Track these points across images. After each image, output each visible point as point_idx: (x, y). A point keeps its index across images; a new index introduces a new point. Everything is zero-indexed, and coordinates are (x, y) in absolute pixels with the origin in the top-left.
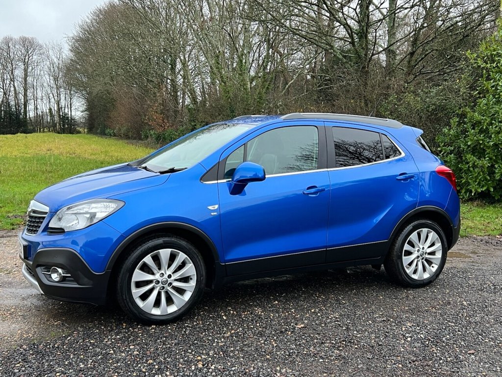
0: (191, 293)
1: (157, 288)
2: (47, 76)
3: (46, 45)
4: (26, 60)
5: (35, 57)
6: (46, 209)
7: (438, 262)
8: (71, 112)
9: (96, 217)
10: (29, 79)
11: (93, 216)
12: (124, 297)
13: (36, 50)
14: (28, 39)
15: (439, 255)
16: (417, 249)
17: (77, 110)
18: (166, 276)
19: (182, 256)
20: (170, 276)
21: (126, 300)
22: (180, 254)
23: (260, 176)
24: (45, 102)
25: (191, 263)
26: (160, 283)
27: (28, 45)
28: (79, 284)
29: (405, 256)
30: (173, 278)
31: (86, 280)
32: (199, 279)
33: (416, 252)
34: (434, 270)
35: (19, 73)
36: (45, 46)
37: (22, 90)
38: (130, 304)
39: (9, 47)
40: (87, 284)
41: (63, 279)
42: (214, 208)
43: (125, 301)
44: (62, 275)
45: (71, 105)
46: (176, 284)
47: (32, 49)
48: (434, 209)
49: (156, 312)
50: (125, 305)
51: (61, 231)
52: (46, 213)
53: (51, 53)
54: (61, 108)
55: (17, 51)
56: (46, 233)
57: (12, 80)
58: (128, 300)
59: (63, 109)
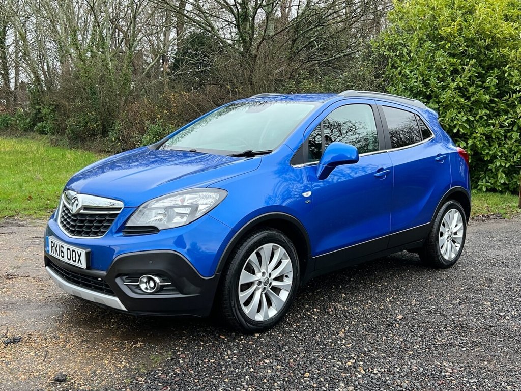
0: (288, 293)
1: (258, 289)
6: (120, 204)
7: (460, 241)
9: (199, 209)
11: (195, 208)
12: (233, 304)
15: (460, 235)
16: (447, 229)
18: (267, 275)
19: (280, 251)
20: (270, 275)
21: (234, 306)
22: (280, 249)
23: (353, 158)
25: (288, 259)
26: (262, 284)
28: (182, 294)
29: (440, 237)
30: (273, 277)
31: (193, 287)
32: (295, 275)
33: (447, 233)
34: (458, 249)
38: (238, 311)
40: (193, 292)
41: (161, 289)
42: (307, 195)
43: (234, 308)
44: (160, 284)
46: (275, 283)
48: (460, 189)
49: (259, 317)
50: (233, 313)
51: (152, 230)
52: (119, 209)
56: (121, 234)
58: (236, 306)
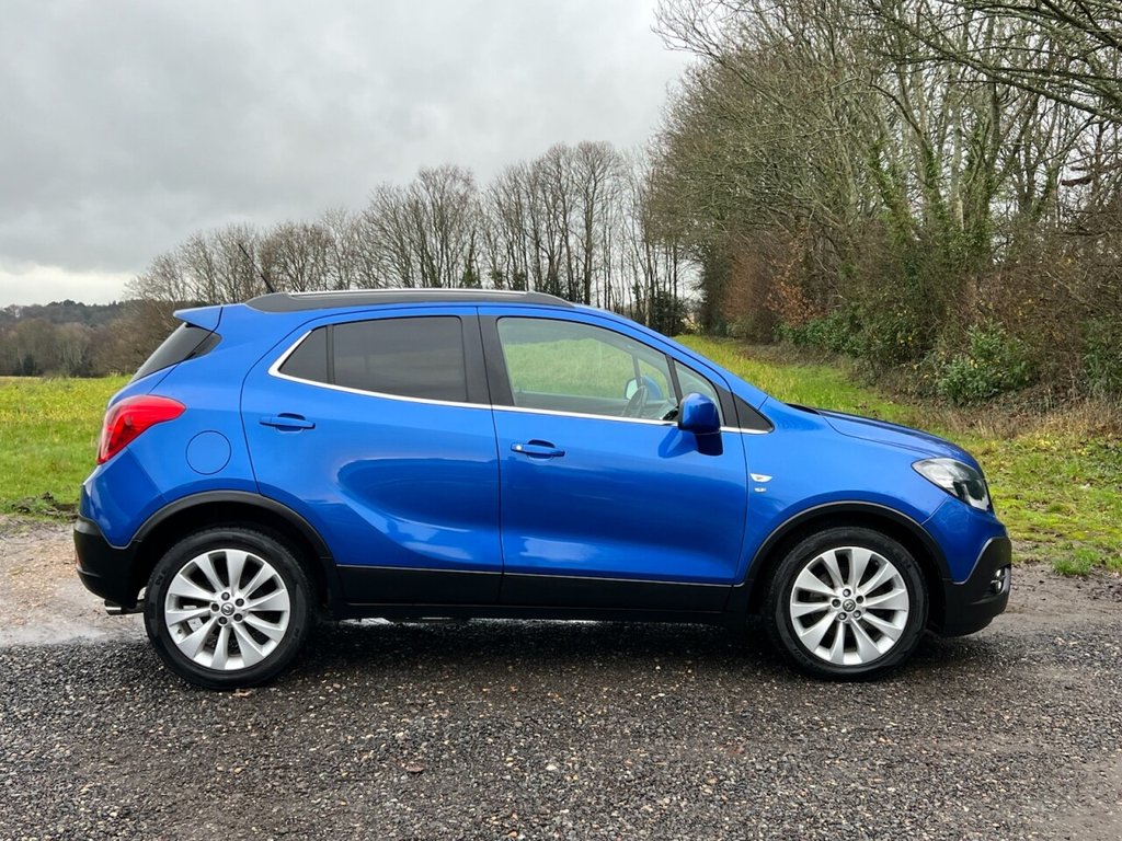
2: (630, 220)
3: (627, 155)
4: (590, 190)
5: (608, 182)
8: (676, 290)
10: (597, 228)
13: (609, 169)
14: (595, 146)
17: (687, 284)
24: (627, 272)
27: (594, 158)
35: (576, 217)
36: (624, 159)
37: (582, 252)
39: (559, 166)
45: (675, 275)
47: (601, 167)
53: (636, 171)
54: (657, 283)
55: (575, 172)
57: (565, 232)
59: (661, 285)
